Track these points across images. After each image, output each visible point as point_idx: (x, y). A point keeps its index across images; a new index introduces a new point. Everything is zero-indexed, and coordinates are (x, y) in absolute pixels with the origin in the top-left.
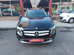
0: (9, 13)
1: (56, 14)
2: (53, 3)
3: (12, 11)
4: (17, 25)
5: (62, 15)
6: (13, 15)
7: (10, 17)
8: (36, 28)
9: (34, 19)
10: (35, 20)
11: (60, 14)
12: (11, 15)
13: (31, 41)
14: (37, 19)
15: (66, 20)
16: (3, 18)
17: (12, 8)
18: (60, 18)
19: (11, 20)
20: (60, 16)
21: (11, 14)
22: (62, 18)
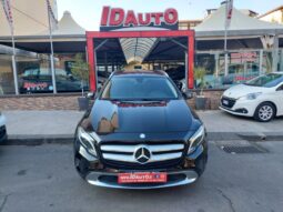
0: (45, 85)
1: (210, 89)
2: (198, 52)
3: (56, 77)
4: (79, 125)
5: (230, 93)
6: (58, 92)
7: (47, 99)
8: (143, 136)
9: (134, 105)
10: (138, 108)
11: (224, 90)
12: (52, 91)
13: (124, 178)
14: (145, 105)
15: (246, 112)
16: (22, 100)
17: (55, 67)
18: (226, 102)
19: (48, 107)
20: (226, 94)
21: (51, 88)
22: (232, 102)
